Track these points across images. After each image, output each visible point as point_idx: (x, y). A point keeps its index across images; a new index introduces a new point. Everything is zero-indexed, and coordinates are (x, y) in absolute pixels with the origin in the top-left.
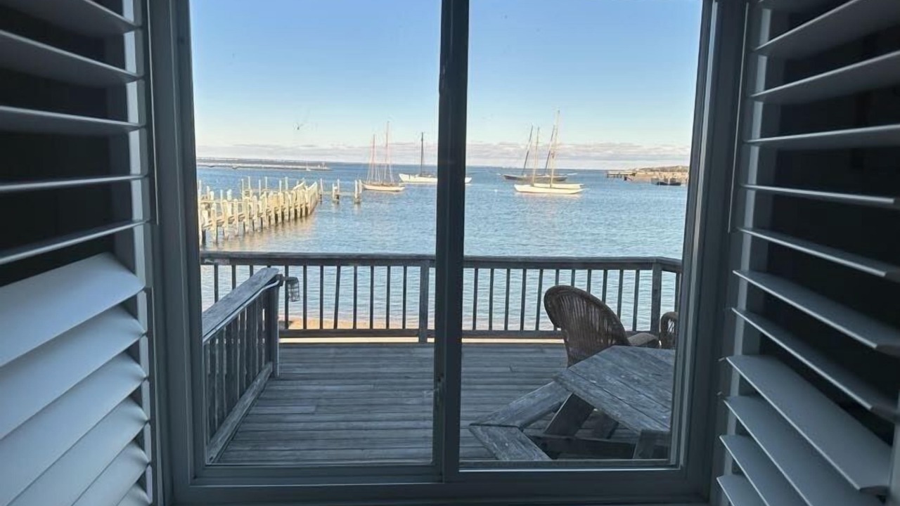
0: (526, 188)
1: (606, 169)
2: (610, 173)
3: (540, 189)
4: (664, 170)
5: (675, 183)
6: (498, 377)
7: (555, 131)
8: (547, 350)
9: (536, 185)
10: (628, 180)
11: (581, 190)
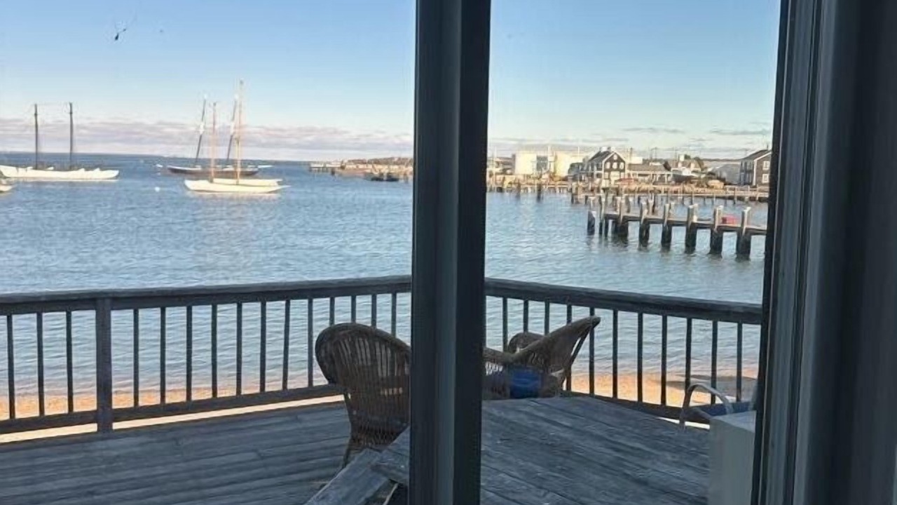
0: (202, 184)
1: (305, 159)
2: (313, 165)
3: (222, 186)
4: (377, 162)
5: (391, 179)
6: (240, 470)
7: (237, 107)
8: (307, 417)
9: (216, 180)
10: (336, 175)
11: (279, 188)
